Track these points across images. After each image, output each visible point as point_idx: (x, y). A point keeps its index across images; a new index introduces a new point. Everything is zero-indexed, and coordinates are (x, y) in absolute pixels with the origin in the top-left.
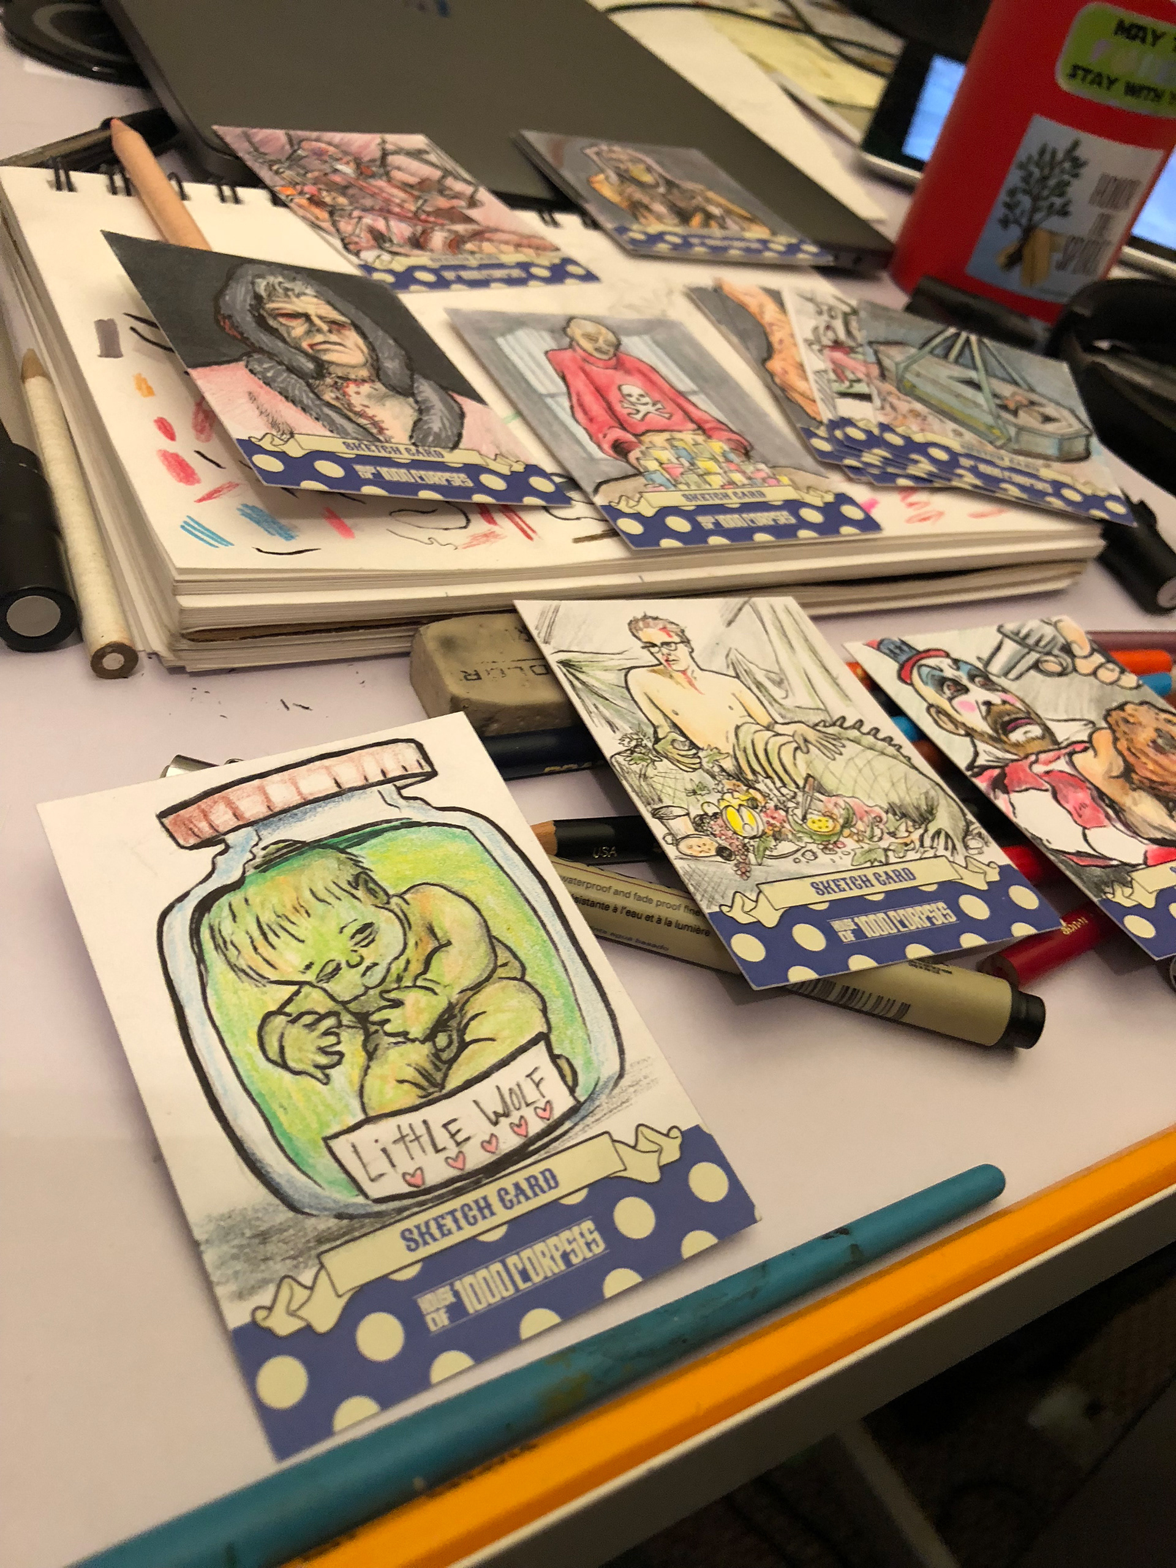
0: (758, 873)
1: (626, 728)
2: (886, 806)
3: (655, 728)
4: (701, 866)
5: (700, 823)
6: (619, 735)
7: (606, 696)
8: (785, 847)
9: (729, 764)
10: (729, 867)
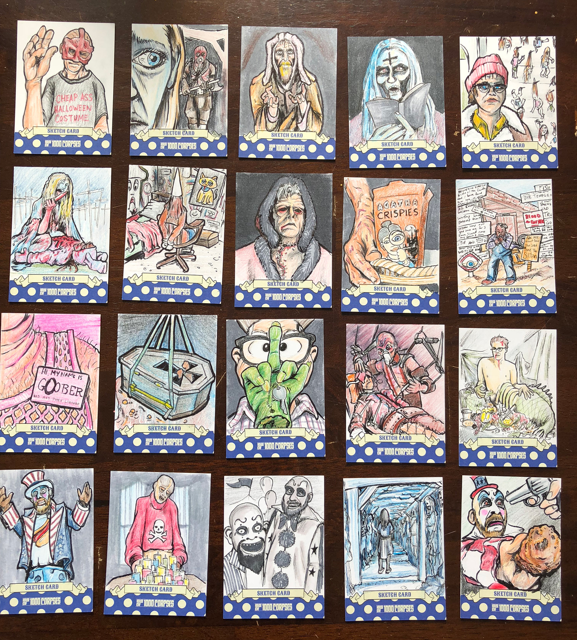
0: (480, 434)
1: (469, 380)
2: (531, 418)
3: (478, 381)
4: (466, 429)
5: (473, 416)
6: (466, 383)
7: (470, 368)
8: (493, 427)
9: (493, 397)
10: (473, 431)
